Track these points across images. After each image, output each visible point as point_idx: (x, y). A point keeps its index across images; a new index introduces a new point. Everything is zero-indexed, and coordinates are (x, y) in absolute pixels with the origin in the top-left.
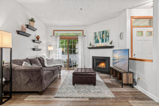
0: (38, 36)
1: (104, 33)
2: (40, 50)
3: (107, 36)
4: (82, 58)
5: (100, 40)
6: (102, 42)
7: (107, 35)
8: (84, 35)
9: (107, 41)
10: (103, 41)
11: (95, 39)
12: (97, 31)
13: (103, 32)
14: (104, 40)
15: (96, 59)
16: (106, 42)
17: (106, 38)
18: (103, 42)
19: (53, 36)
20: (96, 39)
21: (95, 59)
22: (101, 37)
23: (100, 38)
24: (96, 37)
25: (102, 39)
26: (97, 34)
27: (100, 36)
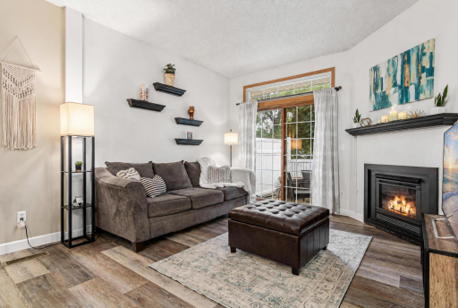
0: (192, 108)
1: (408, 61)
2: (198, 143)
3: (423, 69)
4: (324, 169)
5: (394, 96)
6: (401, 102)
7: (426, 63)
8: (337, 85)
9: (422, 96)
10: (404, 99)
11: (373, 96)
12: (382, 60)
13: (406, 57)
14: (412, 90)
15: (378, 176)
16: (417, 98)
17: (420, 78)
18: (407, 102)
19: (242, 105)
20: (379, 91)
21: (373, 174)
22: (399, 82)
23: (395, 85)
24: (377, 84)
25: (400, 87)
26: (383, 73)
27: (395, 76)
